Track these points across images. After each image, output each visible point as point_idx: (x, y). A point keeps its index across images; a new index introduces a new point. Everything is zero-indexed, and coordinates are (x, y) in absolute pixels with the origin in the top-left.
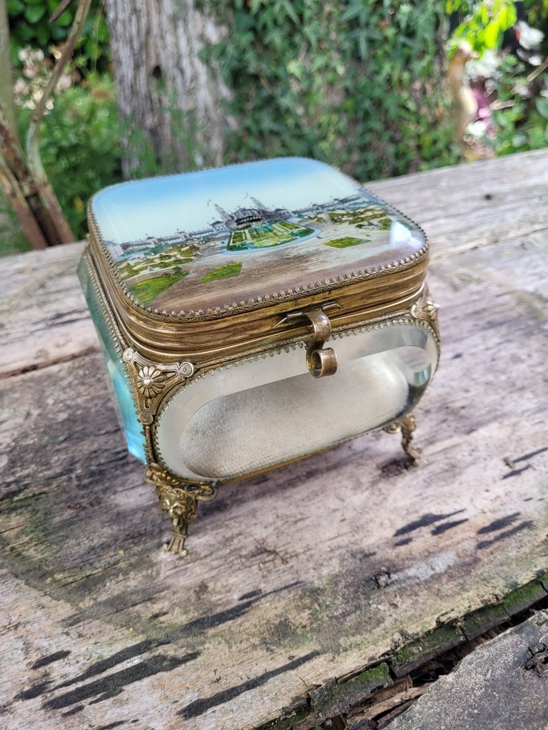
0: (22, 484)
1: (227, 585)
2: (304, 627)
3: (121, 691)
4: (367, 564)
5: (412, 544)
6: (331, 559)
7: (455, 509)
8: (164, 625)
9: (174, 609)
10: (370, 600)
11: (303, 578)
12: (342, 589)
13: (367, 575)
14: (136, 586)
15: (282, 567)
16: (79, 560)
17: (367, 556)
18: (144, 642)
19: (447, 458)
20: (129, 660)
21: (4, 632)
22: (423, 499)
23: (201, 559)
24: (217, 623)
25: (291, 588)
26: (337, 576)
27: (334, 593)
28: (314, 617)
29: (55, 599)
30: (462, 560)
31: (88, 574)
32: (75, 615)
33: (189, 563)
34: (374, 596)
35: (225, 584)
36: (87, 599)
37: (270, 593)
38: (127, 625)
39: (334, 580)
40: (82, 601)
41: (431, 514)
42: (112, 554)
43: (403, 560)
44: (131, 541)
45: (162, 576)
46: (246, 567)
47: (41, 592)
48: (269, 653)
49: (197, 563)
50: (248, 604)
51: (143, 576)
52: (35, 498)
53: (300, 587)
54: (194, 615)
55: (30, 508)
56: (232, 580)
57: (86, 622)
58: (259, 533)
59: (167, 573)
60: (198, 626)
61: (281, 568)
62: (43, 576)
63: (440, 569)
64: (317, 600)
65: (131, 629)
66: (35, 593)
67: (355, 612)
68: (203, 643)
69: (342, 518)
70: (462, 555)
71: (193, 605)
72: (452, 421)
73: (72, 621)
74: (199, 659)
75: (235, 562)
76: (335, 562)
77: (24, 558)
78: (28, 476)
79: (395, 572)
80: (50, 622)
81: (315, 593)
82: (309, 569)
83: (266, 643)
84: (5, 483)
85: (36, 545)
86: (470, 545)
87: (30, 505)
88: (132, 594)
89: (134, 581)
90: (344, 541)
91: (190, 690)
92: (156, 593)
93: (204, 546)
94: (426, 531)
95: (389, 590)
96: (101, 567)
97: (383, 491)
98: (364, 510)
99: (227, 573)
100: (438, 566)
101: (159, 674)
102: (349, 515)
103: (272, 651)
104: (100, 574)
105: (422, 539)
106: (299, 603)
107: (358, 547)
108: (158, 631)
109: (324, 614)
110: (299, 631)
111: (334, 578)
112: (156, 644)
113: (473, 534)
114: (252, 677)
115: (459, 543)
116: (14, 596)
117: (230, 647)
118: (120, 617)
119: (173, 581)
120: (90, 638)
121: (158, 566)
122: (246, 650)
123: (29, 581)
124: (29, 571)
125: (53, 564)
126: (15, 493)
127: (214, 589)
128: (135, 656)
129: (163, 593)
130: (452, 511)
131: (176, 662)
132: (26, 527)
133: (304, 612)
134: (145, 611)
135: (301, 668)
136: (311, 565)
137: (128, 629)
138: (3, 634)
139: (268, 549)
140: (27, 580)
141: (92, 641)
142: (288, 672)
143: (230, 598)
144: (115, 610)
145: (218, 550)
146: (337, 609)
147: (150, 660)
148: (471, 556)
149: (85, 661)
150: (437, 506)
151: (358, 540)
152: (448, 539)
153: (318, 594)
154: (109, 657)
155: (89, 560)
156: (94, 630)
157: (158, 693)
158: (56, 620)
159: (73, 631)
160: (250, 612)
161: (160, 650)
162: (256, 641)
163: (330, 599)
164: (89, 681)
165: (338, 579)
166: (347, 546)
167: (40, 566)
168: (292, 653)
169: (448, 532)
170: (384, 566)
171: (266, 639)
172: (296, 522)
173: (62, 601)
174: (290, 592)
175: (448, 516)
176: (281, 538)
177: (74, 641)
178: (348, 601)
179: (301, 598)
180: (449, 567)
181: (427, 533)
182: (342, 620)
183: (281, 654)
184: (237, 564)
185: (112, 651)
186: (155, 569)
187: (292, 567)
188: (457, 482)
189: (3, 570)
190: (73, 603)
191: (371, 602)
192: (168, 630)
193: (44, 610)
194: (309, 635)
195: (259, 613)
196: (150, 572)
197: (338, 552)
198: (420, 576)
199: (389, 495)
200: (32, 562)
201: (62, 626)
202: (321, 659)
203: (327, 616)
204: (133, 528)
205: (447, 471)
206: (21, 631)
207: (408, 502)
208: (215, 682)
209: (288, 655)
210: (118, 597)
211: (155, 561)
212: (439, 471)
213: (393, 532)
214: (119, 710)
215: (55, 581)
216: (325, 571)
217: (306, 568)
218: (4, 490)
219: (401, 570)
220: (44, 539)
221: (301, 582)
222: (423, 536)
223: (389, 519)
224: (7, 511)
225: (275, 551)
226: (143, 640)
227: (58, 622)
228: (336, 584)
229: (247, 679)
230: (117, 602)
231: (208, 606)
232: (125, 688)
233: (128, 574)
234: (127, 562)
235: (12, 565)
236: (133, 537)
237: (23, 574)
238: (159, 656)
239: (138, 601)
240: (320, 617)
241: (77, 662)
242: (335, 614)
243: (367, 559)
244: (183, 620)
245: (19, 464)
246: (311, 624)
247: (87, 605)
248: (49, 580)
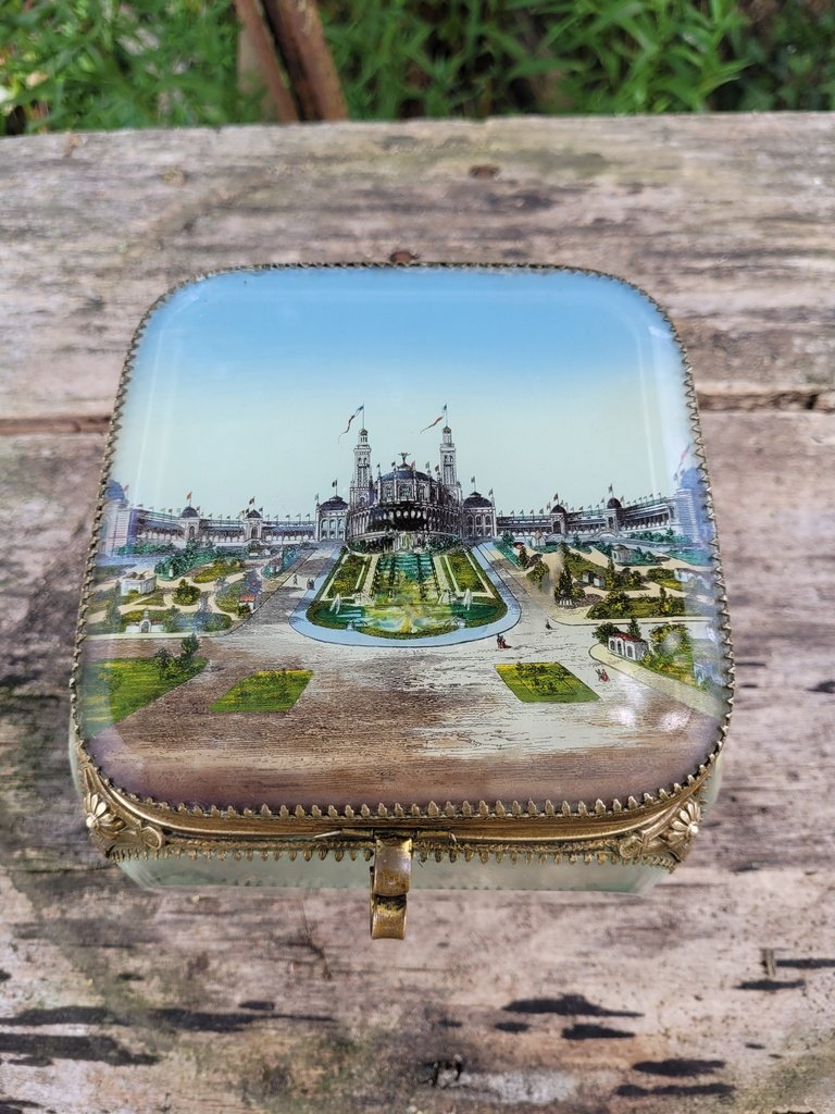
0: (33, 667)
1: (235, 973)
2: (305, 1092)
3: (49, 1063)
4: (440, 1038)
5: (523, 1036)
6: (392, 1002)
7: (625, 1006)
8: (132, 996)
9: (152, 978)
10: (412, 1096)
11: (339, 1015)
12: (383, 1059)
13: (429, 1055)
14: (119, 917)
15: (319, 983)
16: (62, 840)
17: (446, 1023)
18: (98, 1009)
19: (670, 904)
20: (72, 1025)
22: (586, 964)
23: (218, 914)
24: (196, 1028)
25: (316, 1023)
26: (387, 1035)
27: (370, 1060)
28: (324, 1084)
29: (16, 888)
30: (580, 1100)
31: (69, 866)
32: (32, 924)
33: (200, 913)
34: (423, 1094)
35: (233, 970)
36: (55, 906)
37: (284, 1016)
38: (88, 972)
39: (380, 1041)
40: (48, 905)
41: (583, 998)
43: (495, 1056)
45: (158, 917)
46: (271, 959)
48: (244, 1105)
49: (210, 919)
50: (249, 1019)
51: (134, 905)
52: (42, 701)
53: (327, 1027)
54: (173, 999)
55: (29, 719)
56: (246, 970)
57: (43, 941)
58: (315, 909)
59: (166, 916)
60: (172, 1019)
61: (317, 983)
62: (13, 844)
63: (540, 1098)
64: (340, 1060)
65: (91, 981)
67: (383, 1105)
68: (168, 1048)
69: (444, 940)
70: (586, 1091)
71: (179, 983)
72: (727, 832)
73: (26, 932)
74: (156, 1069)
75: (262, 942)
76: (396, 1011)
78: (43, 656)
79: (471, 1071)
81: (343, 1046)
82: (354, 1004)
83: (245, 1090)
84: (10, 655)
85: (19, 788)
86: (607, 1081)
87: (31, 712)
88: (110, 927)
89: (120, 908)
90: (427, 981)
91: (128, 1106)
92: (140, 941)
94: (559, 1022)
95: (449, 1095)
96: (87, 863)
97: (533, 921)
98: (485, 941)
99: (242, 955)
100: (541, 1092)
101: (101, 1065)
102: (458, 939)
103: (249, 1104)
104: (82, 875)
105: (542, 1035)
106: (315, 1053)
107: (442, 1002)
108: (122, 1001)
109: (340, 1086)
110: (295, 1095)
111: (380, 1037)
112: (111, 1020)
113: (624, 1064)
115: (595, 1069)
117: (199, 1072)
118: (83, 956)
119: (168, 932)
120: (39, 968)
121: (158, 900)
122: (216, 1086)
125: (30, 832)
126: (19, 681)
127: (214, 972)
128: (81, 1022)
129: (150, 946)
130: (618, 1008)
131: (125, 1058)
132: (16, 750)
133: (316, 1069)
134: (118, 961)
136: (360, 998)
137: (87, 978)
139: (314, 942)
141: (40, 973)
143: (230, 997)
144: (81, 941)
145: (247, 910)
146: (359, 1088)
147: (96, 1038)
148: (599, 1100)
149: (23, 1000)
150: (601, 987)
151: (447, 989)
152: (581, 1055)
153: (347, 1052)
154: (51, 1008)
155: (76, 845)
156: (47, 959)
157: (90, 1089)
158: (9, 921)
159: (23, 945)
160: (245, 1034)
161: (112, 1031)
162: (235, 1079)
163: (359, 1067)
164: (18, 1030)
165: (386, 1041)
166: (426, 993)
167: (13, 825)
169: (589, 1042)
170: (461, 1053)
171: (248, 1083)
173: (23, 895)
174: (311, 1028)
175: (608, 1013)
176: (340, 933)
177: (19, 963)
178: (383, 1083)
179: (321, 1045)
180: (555, 1102)
181: (556, 1029)
182: (359, 1107)
184: (262, 947)
185: (57, 1000)
186: (153, 900)
187: (333, 989)
188: (659, 959)
190: (36, 907)
191: (413, 1100)
192: (134, 1005)
194: (305, 1107)
195: (258, 1040)
196: (145, 902)
197: (409, 996)
198: (504, 1094)
199: (535, 932)
201: (13, 933)
203: (343, 1091)
205: (656, 929)
207: (559, 959)
208: (162, 1110)
210: (92, 923)
212: (643, 923)
213: (506, 1000)
214: (38, 1087)
215: (24, 859)
216: (375, 1019)
217: (351, 1001)
218: (7, 669)
219: (481, 1071)
220: (31, 782)
221: (334, 1021)
222: (547, 1031)
223: (513, 977)
225: (321, 950)
226: (100, 1004)
227: (10, 925)
228: (380, 1047)
230: (88, 931)
231: (197, 994)
232: (56, 1061)
233: (116, 892)
238: (109, 1039)
239: (113, 943)
240: (333, 1087)
241: (14, 996)
242: (355, 1093)
243: (443, 1030)
244: (158, 1000)
245: (40, 627)
246: (316, 1092)
247: (51, 916)
248: (17, 854)
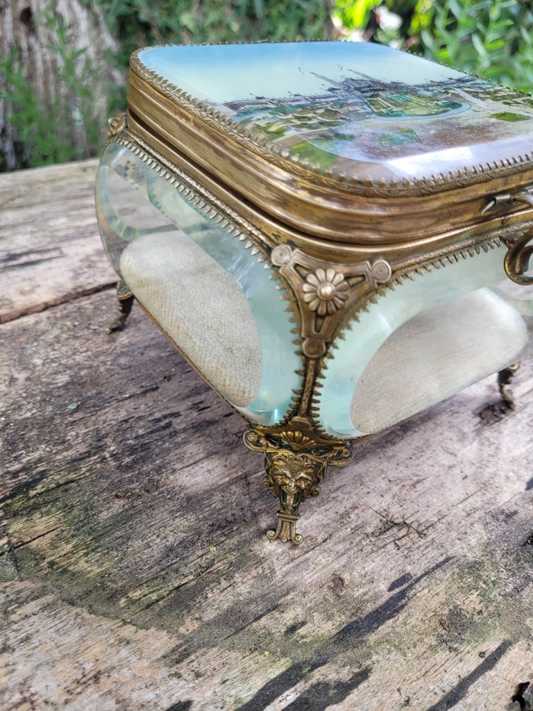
0: (34, 472)
1: (366, 573)
2: (480, 612)
4: (514, 525)
6: (472, 524)
8: (308, 640)
9: (312, 616)
11: (451, 553)
12: (501, 559)
13: (519, 538)
14: (249, 593)
15: (422, 542)
16: (156, 568)
17: (509, 516)
18: (290, 668)
20: (280, 698)
21: (79, 690)
23: (320, 545)
24: (375, 625)
25: (444, 567)
26: (488, 544)
27: (495, 565)
28: (486, 598)
29: (141, 628)
31: (176, 585)
32: (179, 646)
33: (308, 552)
35: (363, 573)
36: (188, 620)
37: (422, 576)
38: (256, 648)
39: (488, 550)
40: (182, 623)
42: (200, 553)
44: (219, 532)
45: (279, 574)
46: (380, 548)
47: (116, 621)
48: (453, 654)
49: (317, 551)
50: (402, 595)
51: (254, 577)
52: (61, 489)
53: (454, 563)
54: (341, 619)
55: (59, 504)
56: (370, 567)
57: (197, 654)
58: (377, 503)
59: (284, 569)
60: (352, 633)
61: (421, 543)
62: (113, 597)
64: (479, 577)
65: (266, 653)
66: (107, 624)
67: (527, 585)
68: (368, 656)
69: (463, 475)
71: (334, 606)
73: (179, 656)
74: (373, 678)
75: (364, 543)
76: (478, 527)
77: (74, 575)
78: (40, 460)
80: (145, 663)
81: (473, 568)
82: (453, 540)
83: (445, 642)
84: (8, 473)
85: (86, 554)
87: (57, 499)
88: (248, 604)
89: (244, 585)
90: (476, 501)
92: (280, 597)
93: (318, 527)
96: (191, 573)
97: (491, 439)
98: (482, 465)
99: (359, 559)
102: (468, 471)
103: (455, 650)
104: (193, 583)
106: (462, 584)
107: (496, 507)
108: (304, 649)
109: (495, 593)
110: (476, 618)
111: (486, 547)
112: (309, 668)
114: (448, 689)
116: (76, 634)
117: (405, 655)
118: (243, 639)
119: (296, 578)
120: (213, 675)
121: (268, 561)
122: (425, 655)
123: (95, 607)
124: (88, 593)
125: (122, 579)
126: (29, 485)
127: (352, 582)
128: (286, 690)
129: (289, 597)
131: (344, 689)
132: (63, 531)
133: (472, 594)
134: (275, 623)
135: (499, 665)
136: (454, 535)
137: (262, 653)
138: (80, 693)
139: (396, 521)
140: (91, 606)
141: (217, 680)
142: (486, 673)
143: (377, 590)
144: (233, 630)
145: (337, 530)
146: (506, 585)
147: (308, 692)
151: (491, 498)
153: (478, 569)
154: (250, 698)
155: (171, 565)
156: (214, 664)
158: (154, 658)
159: (183, 668)
160: (409, 605)
162: (432, 640)
163: (493, 574)
165: (492, 548)
166: (483, 507)
167: (102, 583)
168: (483, 648)
171: (442, 635)
172: (414, 485)
173: (153, 629)
174: (444, 571)
176: (405, 507)
177: (191, 685)
178: (514, 573)
179: (461, 577)
182: (518, 597)
183: (468, 652)
184: (368, 545)
185: (250, 689)
186: (266, 565)
187: (433, 540)
189: (48, 597)
190: (171, 630)
192: (316, 645)
193: (129, 647)
194: (490, 623)
196: (260, 570)
197: (477, 515)
199: (500, 444)
200: (89, 578)
201: (166, 665)
202: (516, 650)
203: (499, 594)
204: (215, 515)
206: (106, 683)
207: (523, 450)
208: (406, 705)
209: (477, 652)
210: (231, 611)
211: (262, 555)
213: (523, 485)
215: (132, 602)
216: (473, 540)
217: (450, 540)
218: (11, 483)
220: (94, 545)
221: (453, 558)
223: (513, 471)
224: (25, 512)
225: (405, 523)
226: (289, 665)
227: (158, 660)
228: (492, 554)
229: (442, 694)
230: (232, 618)
231: (354, 604)
233: (232, 577)
234: (225, 561)
235: (59, 587)
236: (220, 527)
237: (81, 598)
238: (319, 684)
239: (260, 613)
240: (492, 596)
242: (507, 590)
243: (512, 520)
244: (330, 628)
245: (21, 446)
246: (487, 607)
247: (191, 629)
248: (123, 602)
